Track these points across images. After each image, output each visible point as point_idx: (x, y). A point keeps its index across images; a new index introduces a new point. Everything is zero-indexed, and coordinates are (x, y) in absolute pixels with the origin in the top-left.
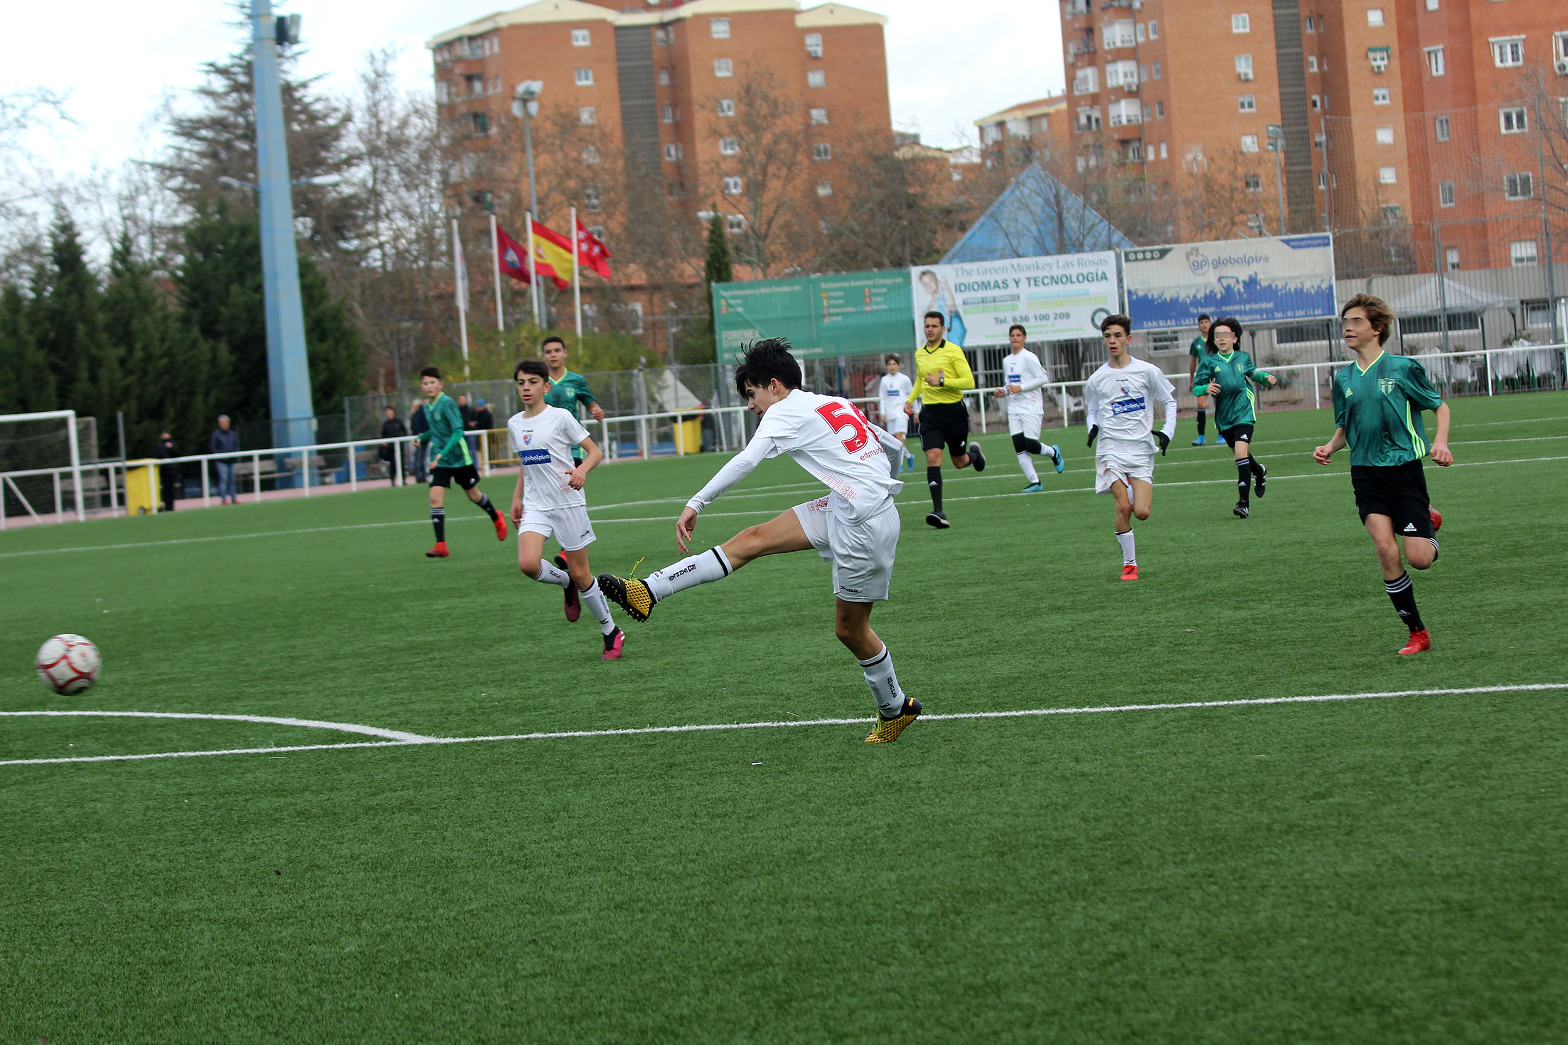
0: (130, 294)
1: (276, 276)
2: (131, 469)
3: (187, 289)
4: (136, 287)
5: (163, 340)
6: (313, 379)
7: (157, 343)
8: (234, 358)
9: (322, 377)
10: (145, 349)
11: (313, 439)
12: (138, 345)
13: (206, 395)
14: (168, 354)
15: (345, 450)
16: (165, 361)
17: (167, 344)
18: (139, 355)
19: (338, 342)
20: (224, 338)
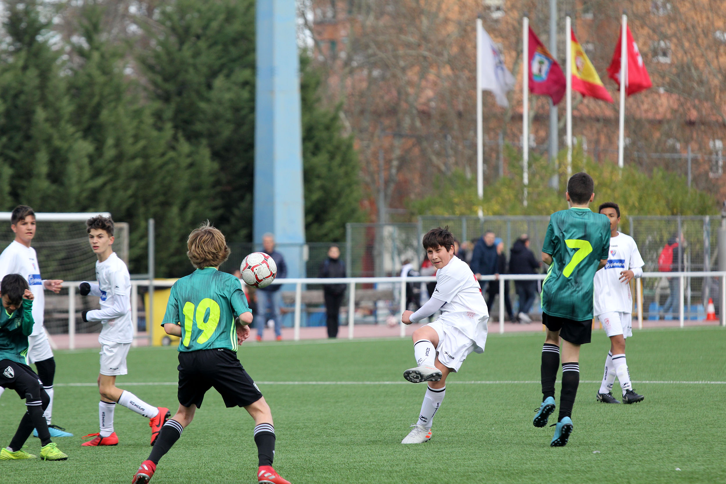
0: (100, 79)
1: (272, 71)
2: (159, 289)
3: (159, 79)
4: (105, 71)
5: (136, 138)
6: (307, 197)
7: (130, 140)
8: (216, 165)
9: (315, 196)
10: (118, 144)
11: (303, 271)
12: (110, 141)
13: (183, 208)
14: (144, 154)
15: (344, 287)
16: (138, 162)
17: (142, 143)
18: (110, 153)
19: (332, 157)
20: (204, 142)
